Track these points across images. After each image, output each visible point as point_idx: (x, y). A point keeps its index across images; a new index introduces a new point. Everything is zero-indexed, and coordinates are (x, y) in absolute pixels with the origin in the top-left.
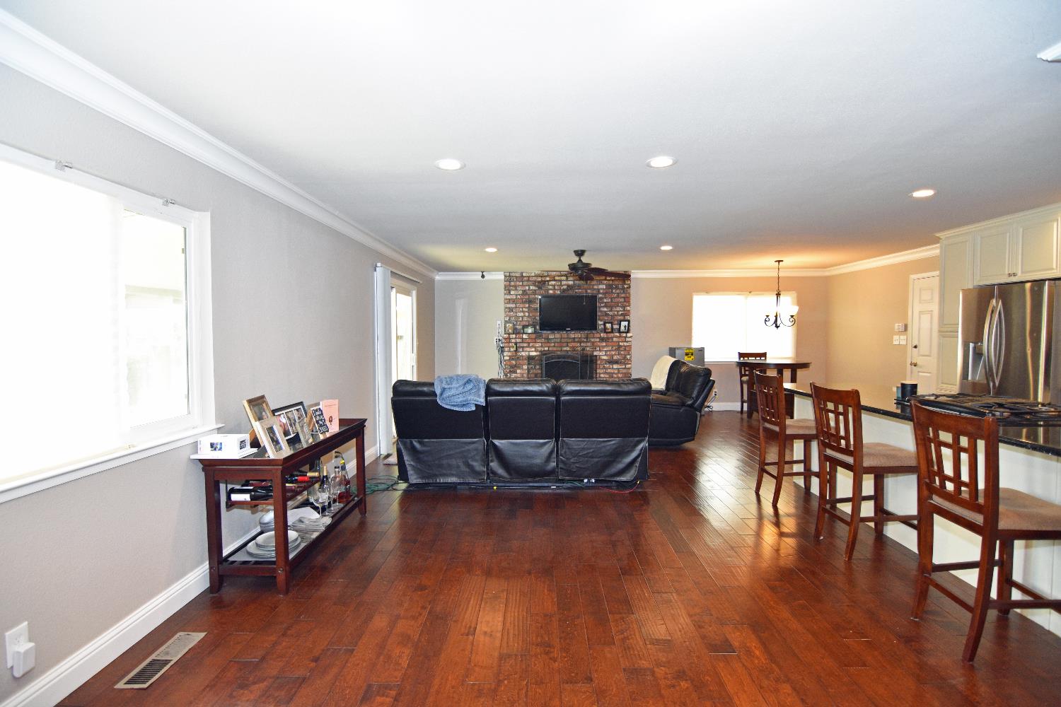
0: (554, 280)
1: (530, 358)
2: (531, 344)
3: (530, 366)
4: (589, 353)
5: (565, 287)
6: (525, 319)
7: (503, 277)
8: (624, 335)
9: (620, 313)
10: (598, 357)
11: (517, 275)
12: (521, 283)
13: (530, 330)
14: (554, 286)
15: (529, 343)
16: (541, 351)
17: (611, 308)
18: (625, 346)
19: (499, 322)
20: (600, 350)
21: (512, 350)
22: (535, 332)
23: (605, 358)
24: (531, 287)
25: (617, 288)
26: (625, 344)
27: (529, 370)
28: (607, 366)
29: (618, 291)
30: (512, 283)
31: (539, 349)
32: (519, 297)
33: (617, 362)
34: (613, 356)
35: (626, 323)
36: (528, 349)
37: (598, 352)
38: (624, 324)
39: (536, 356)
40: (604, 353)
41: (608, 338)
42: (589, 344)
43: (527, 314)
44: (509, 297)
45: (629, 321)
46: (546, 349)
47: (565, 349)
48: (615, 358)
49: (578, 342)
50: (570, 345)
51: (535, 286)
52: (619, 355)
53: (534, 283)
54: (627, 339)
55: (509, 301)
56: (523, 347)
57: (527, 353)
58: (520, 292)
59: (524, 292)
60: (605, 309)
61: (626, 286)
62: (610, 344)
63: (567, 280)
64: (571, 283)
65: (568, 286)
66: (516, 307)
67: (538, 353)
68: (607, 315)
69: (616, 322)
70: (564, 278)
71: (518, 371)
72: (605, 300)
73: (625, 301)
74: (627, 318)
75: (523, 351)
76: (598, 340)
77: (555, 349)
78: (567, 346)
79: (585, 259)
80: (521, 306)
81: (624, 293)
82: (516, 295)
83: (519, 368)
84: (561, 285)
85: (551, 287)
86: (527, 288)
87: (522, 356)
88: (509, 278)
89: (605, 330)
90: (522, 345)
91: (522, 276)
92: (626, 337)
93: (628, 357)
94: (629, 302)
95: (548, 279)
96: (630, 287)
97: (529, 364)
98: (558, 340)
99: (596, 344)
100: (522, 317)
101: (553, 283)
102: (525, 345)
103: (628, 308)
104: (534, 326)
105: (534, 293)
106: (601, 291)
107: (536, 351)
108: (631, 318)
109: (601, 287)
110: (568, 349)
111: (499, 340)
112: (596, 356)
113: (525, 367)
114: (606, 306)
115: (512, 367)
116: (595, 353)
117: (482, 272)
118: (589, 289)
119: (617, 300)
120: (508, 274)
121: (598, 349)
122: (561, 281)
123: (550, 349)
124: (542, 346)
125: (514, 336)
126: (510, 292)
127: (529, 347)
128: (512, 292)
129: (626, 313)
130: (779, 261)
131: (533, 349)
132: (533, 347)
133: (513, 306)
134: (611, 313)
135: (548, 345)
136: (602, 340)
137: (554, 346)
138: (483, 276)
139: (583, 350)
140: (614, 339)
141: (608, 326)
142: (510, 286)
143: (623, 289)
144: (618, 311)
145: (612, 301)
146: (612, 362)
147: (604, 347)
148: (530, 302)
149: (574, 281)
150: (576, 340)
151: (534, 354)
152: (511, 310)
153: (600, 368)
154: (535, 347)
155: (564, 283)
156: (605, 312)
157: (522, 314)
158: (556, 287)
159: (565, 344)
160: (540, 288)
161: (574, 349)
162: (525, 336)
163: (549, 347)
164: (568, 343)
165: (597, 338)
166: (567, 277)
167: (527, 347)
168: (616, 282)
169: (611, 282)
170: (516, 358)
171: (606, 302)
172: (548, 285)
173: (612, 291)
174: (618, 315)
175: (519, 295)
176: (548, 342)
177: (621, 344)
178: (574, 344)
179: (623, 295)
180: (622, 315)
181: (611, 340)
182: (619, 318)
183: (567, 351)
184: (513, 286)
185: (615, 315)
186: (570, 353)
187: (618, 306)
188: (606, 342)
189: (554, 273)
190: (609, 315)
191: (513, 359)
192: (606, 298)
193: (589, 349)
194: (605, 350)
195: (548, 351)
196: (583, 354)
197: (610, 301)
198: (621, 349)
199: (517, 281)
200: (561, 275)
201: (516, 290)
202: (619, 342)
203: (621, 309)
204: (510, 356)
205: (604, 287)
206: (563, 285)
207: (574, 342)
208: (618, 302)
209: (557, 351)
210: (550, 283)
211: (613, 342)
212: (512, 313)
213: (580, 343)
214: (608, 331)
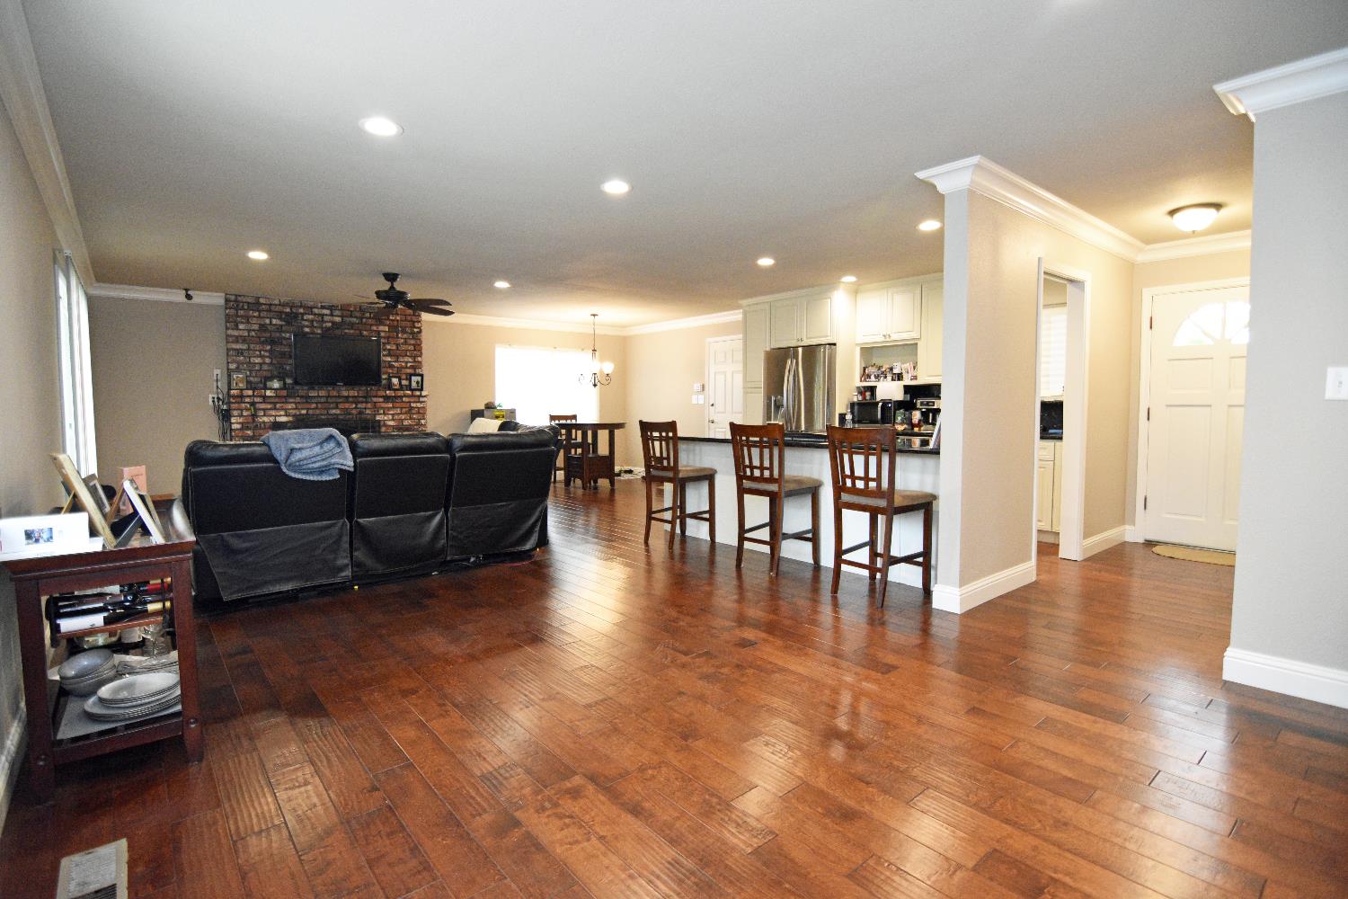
0: (312, 313)
1: (278, 426)
2: (278, 406)
4: (369, 417)
5: (329, 325)
6: (265, 367)
7: (222, 302)
8: (418, 393)
9: (409, 365)
10: (382, 423)
11: (249, 301)
12: (257, 314)
13: (276, 384)
14: (312, 321)
15: (275, 403)
16: (295, 415)
17: (395, 355)
18: (419, 408)
19: (218, 372)
20: (384, 414)
21: (245, 413)
22: (284, 387)
23: (392, 423)
24: (274, 321)
25: (404, 332)
26: (419, 405)
29: (405, 336)
30: (241, 313)
31: (293, 412)
32: (253, 333)
33: (407, 429)
34: (402, 420)
35: (419, 378)
36: (273, 413)
37: (382, 416)
38: (414, 379)
39: (287, 423)
40: (390, 417)
41: (395, 397)
42: (369, 405)
43: (268, 360)
44: (234, 333)
45: (422, 376)
46: (304, 412)
47: (334, 411)
48: (406, 423)
49: (353, 402)
50: (341, 406)
51: (281, 319)
52: (411, 419)
53: (279, 315)
54: (421, 399)
55: (235, 339)
56: (264, 410)
57: (272, 419)
58: (256, 327)
59: (263, 328)
60: (389, 359)
61: (415, 330)
62: (398, 405)
63: (332, 315)
64: (338, 319)
65: (333, 323)
66: (249, 349)
67: (291, 419)
68: (391, 367)
69: (404, 377)
70: (327, 312)
72: (388, 347)
73: (415, 350)
74: (418, 371)
75: (264, 415)
76: (381, 400)
77: (318, 412)
78: (337, 408)
80: (258, 347)
81: (413, 338)
82: (249, 331)
84: (323, 321)
85: (307, 323)
86: (267, 321)
87: (264, 422)
88: (234, 303)
89: (390, 386)
90: (263, 406)
91: (258, 303)
92: (421, 396)
93: (423, 422)
94: (420, 350)
95: (301, 310)
96: (420, 332)
98: (324, 400)
99: (378, 405)
100: (261, 364)
101: (311, 317)
102: (269, 406)
103: (419, 359)
104: (281, 378)
105: (280, 330)
106: (382, 334)
107: (286, 415)
108: (425, 370)
109: (381, 328)
110: (338, 412)
111: (218, 398)
112: (379, 421)
114: (389, 355)
116: (378, 418)
117: (187, 290)
118: (365, 330)
119: (404, 347)
120: (231, 298)
121: (382, 412)
122: (323, 315)
123: (310, 412)
124: (296, 408)
125: (250, 393)
126: (237, 326)
127: (275, 409)
128: (240, 326)
129: (417, 365)
130: (594, 315)
131: (282, 413)
132: (282, 409)
133: (245, 347)
134: (396, 364)
135: (308, 406)
137: (317, 408)
138: (189, 297)
139: (360, 413)
140: (403, 399)
141: (395, 381)
142: (236, 316)
143: (413, 333)
144: (407, 362)
145: (397, 349)
146: (401, 429)
147: (389, 409)
148: (272, 342)
149: (342, 316)
150: (351, 399)
151: (284, 419)
152: (240, 352)
154: (286, 410)
155: (326, 318)
156: (390, 362)
157: (258, 360)
158: (315, 324)
159: (333, 405)
160: (288, 323)
161: (346, 411)
162: (268, 393)
163: (308, 409)
164: (337, 403)
165: (381, 397)
166: (331, 310)
167: (270, 409)
168: (404, 324)
169: (395, 323)
170: (252, 426)
171: (390, 350)
172: (303, 319)
173: (397, 336)
174: (407, 367)
175: (254, 330)
176: (307, 402)
177: (413, 405)
178: (347, 405)
179: (412, 342)
180: (412, 367)
181: (399, 400)
182: (409, 371)
183: (337, 415)
184: (242, 316)
185: (403, 368)
186: (341, 417)
187: (406, 355)
188: (392, 402)
189: (312, 303)
190: (394, 366)
191: (248, 428)
192: (389, 343)
193: (368, 412)
194: (391, 412)
195: (307, 414)
196: (360, 419)
197: (394, 348)
198: (413, 412)
199: (249, 309)
200: (323, 307)
201: (248, 322)
202: (410, 402)
203: (410, 360)
204: (242, 423)
205: (386, 329)
206: (325, 322)
207: (347, 402)
208: (406, 351)
209: (321, 415)
210: (305, 317)
211: (402, 402)
212: (241, 358)
213: (356, 403)
214: (396, 387)
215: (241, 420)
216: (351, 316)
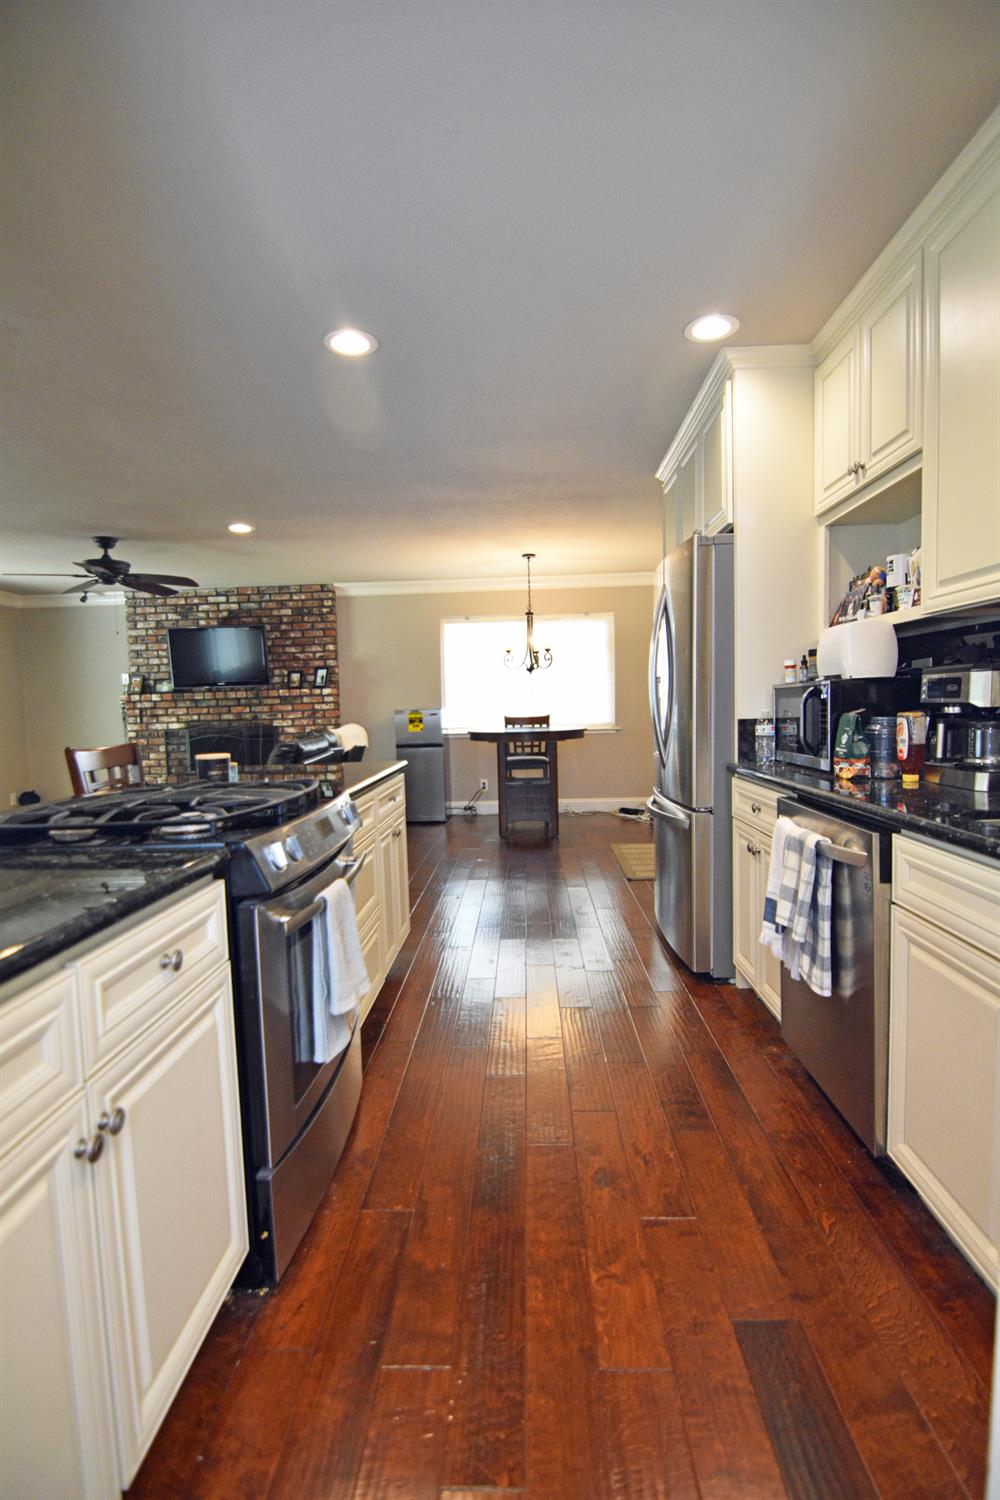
0: (207, 604)
1: (169, 734)
2: (170, 711)
3: (170, 748)
4: (266, 722)
5: (225, 614)
6: (163, 669)
9: (318, 655)
10: (281, 730)
11: (146, 596)
12: (153, 610)
13: (166, 687)
14: (207, 612)
15: (167, 709)
16: (186, 722)
17: (302, 645)
18: (324, 710)
20: (283, 719)
21: (139, 720)
22: (176, 690)
23: (291, 730)
24: (170, 616)
25: (310, 614)
26: (323, 707)
27: (168, 753)
29: (312, 619)
30: (139, 610)
31: (184, 718)
32: (150, 632)
34: (304, 727)
35: (327, 671)
36: (165, 719)
37: (280, 721)
38: (321, 673)
39: (178, 730)
40: (290, 723)
41: (295, 698)
42: (264, 708)
43: (166, 661)
44: (134, 633)
45: (332, 668)
46: (195, 718)
47: (225, 717)
49: (245, 705)
50: (233, 710)
51: (176, 612)
52: (314, 724)
53: (174, 609)
54: (328, 699)
55: (136, 640)
56: (157, 716)
57: (164, 726)
58: (153, 625)
59: (160, 625)
60: (293, 650)
61: (325, 610)
62: (297, 707)
63: (228, 602)
64: (234, 607)
65: (230, 611)
66: (147, 650)
67: (183, 725)
68: (296, 659)
69: (309, 671)
70: (222, 599)
71: (152, 756)
72: (292, 635)
73: (324, 636)
74: (330, 662)
75: (158, 722)
76: (278, 701)
77: (209, 717)
78: (229, 712)
79: (115, 554)
80: (156, 647)
81: (323, 621)
82: (147, 629)
83: (153, 750)
84: (219, 611)
85: (200, 615)
86: (164, 617)
87: (158, 731)
88: (133, 602)
89: (289, 684)
90: (153, 712)
92: (322, 696)
94: (335, 636)
95: (196, 601)
96: (332, 612)
97: (167, 744)
98: (213, 703)
99: (275, 708)
100: (158, 665)
101: (206, 607)
102: (160, 712)
103: (333, 647)
106: (285, 620)
107: (178, 722)
109: (284, 612)
110: (231, 717)
111: (124, 703)
112: (277, 727)
113: (162, 749)
114: (293, 645)
116: (276, 723)
117: (84, 592)
118: (265, 617)
119: (311, 633)
120: (130, 595)
121: (280, 716)
122: (218, 604)
123: (202, 717)
124: (188, 714)
126: (136, 625)
127: (167, 715)
128: (140, 625)
129: (327, 655)
130: (528, 556)
131: (174, 719)
132: (173, 715)
133: (143, 647)
134: (302, 656)
135: (198, 711)
136: (284, 700)
137: (208, 713)
138: (83, 599)
139: (255, 718)
140: (305, 700)
141: (295, 676)
142: (136, 614)
143: (321, 614)
144: (314, 653)
145: (303, 637)
147: (288, 712)
149: (239, 603)
150: (243, 701)
151: (176, 726)
152: (138, 654)
154: (178, 716)
155: (222, 607)
156: (294, 653)
157: (156, 661)
158: (211, 615)
159: (224, 710)
160: (185, 617)
161: (239, 717)
162: (155, 697)
163: (199, 715)
164: (229, 707)
165: (275, 697)
166: (227, 596)
167: (163, 715)
168: (309, 603)
169: (300, 604)
170: (146, 733)
171: (294, 638)
172: (198, 611)
173: (302, 619)
174: (315, 659)
175: (151, 628)
176: (196, 707)
177: (317, 707)
178: (240, 709)
179: (321, 626)
180: (321, 658)
181: (298, 701)
182: (317, 663)
183: (230, 720)
184: (139, 614)
185: (311, 660)
186: (234, 724)
187: (314, 644)
188: (292, 704)
189: (206, 591)
190: (298, 659)
191: (143, 737)
192: (293, 630)
193: (264, 716)
194: (291, 716)
195: (199, 720)
196: (255, 725)
197: (300, 635)
198: (318, 715)
199: (145, 606)
200: (218, 594)
201: (146, 620)
202: (313, 704)
203: (319, 649)
204: (136, 731)
205: (289, 612)
206: (221, 611)
207: (239, 705)
208: (314, 637)
209: (213, 721)
210: (200, 608)
211: (303, 703)
212: (141, 660)
213: (250, 706)
214: (294, 685)
215: (136, 727)
216: (249, 601)
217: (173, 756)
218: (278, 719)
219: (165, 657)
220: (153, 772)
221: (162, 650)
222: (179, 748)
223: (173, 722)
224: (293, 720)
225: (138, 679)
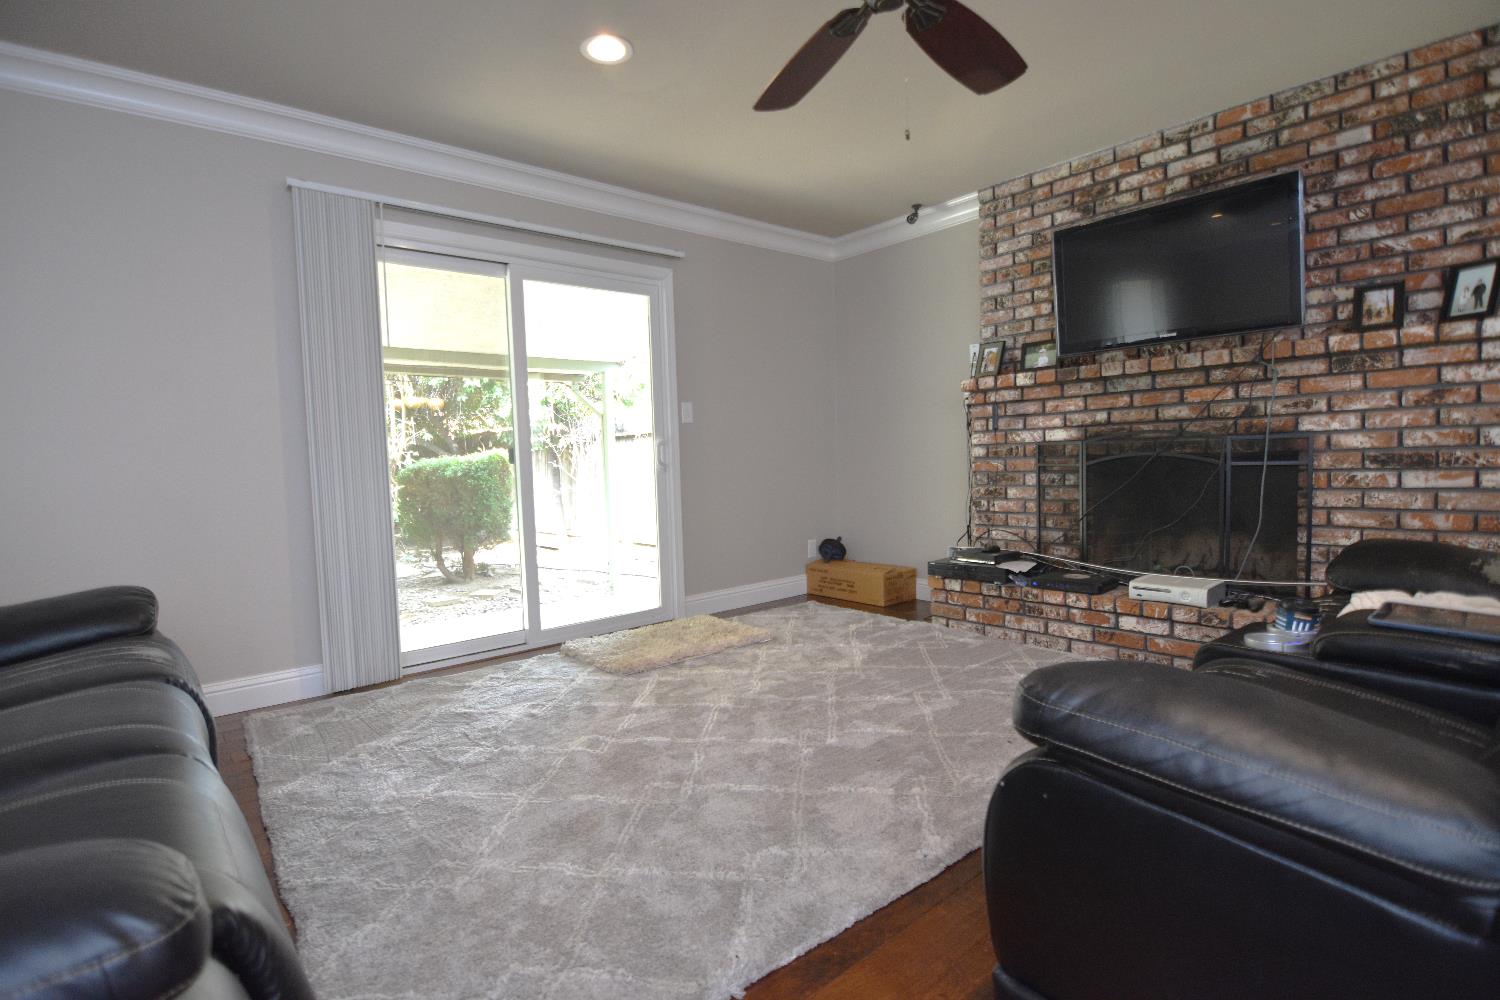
0: (1140, 170)
1: (1045, 452)
2: (1050, 405)
3: (1046, 478)
4: (1278, 424)
5: (1182, 179)
6: (1041, 324)
7: (977, 207)
9: (1456, 233)
10: (1321, 440)
11: (1015, 189)
12: (1027, 213)
15: (1044, 401)
16: (1083, 426)
17: (1402, 215)
18: (1478, 386)
19: (967, 345)
20: (1331, 411)
23: (1357, 441)
26: (1479, 373)
27: (1040, 487)
28: (1370, 476)
30: (1003, 219)
31: (1078, 418)
32: (1021, 257)
33: (1423, 460)
34: (1401, 431)
36: (1040, 421)
37: (1324, 419)
38: (1469, 278)
39: (1064, 443)
40: (1354, 421)
41: (1375, 353)
42: (1275, 388)
44: (991, 265)
46: (1102, 417)
47: (1170, 413)
48: (1415, 439)
49: (1224, 384)
50: (1192, 396)
51: (1072, 206)
53: (1070, 198)
55: (994, 277)
56: (1025, 416)
57: (1037, 436)
58: (1026, 241)
60: (1371, 231)
61: (1489, 101)
62: (1386, 379)
63: (1189, 154)
64: (1206, 160)
65: (1193, 175)
66: (1013, 292)
67: (1073, 433)
68: (1381, 255)
69: (1424, 280)
70: (1178, 150)
71: (1012, 492)
72: (1370, 193)
75: (1025, 428)
76: (1319, 367)
77: (1133, 415)
78: (1182, 401)
80: (1029, 283)
82: (1014, 253)
83: (1013, 482)
87: (1024, 444)
88: (992, 207)
90: (1017, 408)
91: (1031, 188)
92: (1479, 340)
95: (1115, 171)
97: (1041, 471)
98: (1144, 382)
99: (1309, 384)
100: (1032, 319)
101: (1135, 180)
102: (1032, 408)
106: (1349, 158)
107: (1065, 426)
110: (1184, 412)
112: (1310, 435)
113: (1031, 479)
114: (1375, 218)
115: (994, 478)
116: (1307, 425)
117: (913, 210)
119: (1439, 176)
120: (988, 194)
121: (1322, 405)
122: (1164, 166)
123: (1116, 416)
124: (1086, 409)
126: (995, 249)
127: (1043, 413)
128: (1002, 248)
129: (1491, 229)
131: (1057, 421)
132: (1055, 413)
133: (1006, 288)
134: (1401, 244)
135: (1109, 402)
137: (1131, 406)
139: (1250, 412)
140: (1412, 356)
142: (996, 227)
143: (1476, 114)
144: (1444, 229)
145: (1409, 189)
146: (1395, 459)
147: (1349, 395)
149: (1217, 149)
150: (1217, 375)
151: (1060, 435)
152: (997, 302)
153: (1329, 487)
154: (1065, 415)
155: (1174, 169)
156: (1372, 241)
157: (1028, 312)
159: (1169, 396)
161: (1205, 411)
162: (1022, 379)
163: (1110, 410)
164: (1182, 389)
165: (1314, 357)
166: (1188, 142)
167: (1035, 414)
168: (1435, 95)
169: (1402, 104)
170: (1003, 450)
171: (1378, 200)
172: (1118, 192)
173: (1408, 143)
174: (1445, 244)
175: (1021, 250)
176: (1105, 393)
177: (1449, 374)
178: (1208, 393)
179: (1473, 147)
180: (1468, 240)
181: (1389, 361)
182: (1453, 255)
183: (1181, 420)
184: (1004, 227)
185: (1433, 249)
186: (1192, 428)
187: (1446, 202)
188: (1362, 371)
189: (1139, 144)
190: (1390, 253)
191: (996, 455)
192: (1373, 180)
193: (1275, 408)
194: (1360, 405)
195: (1109, 422)
196: (1249, 429)
197: (1395, 187)
198: (1451, 399)
199: (1014, 207)
200: (1166, 142)
201: (1013, 236)
202: (1439, 366)
204: (987, 446)
205: (1366, 133)
206: (1172, 179)
207: (1208, 384)
208: (1446, 186)
209: (1140, 422)
210: (1123, 186)
211: (1402, 367)
212: (1001, 313)
213: (1236, 384)
214: (1375, 321)
215: (986, 439)
216: (1245, 137)
217: (1051, 494)
218: (1319, 413)
219: (1045, 301)
220: (1012, 522)
221: (1039, 288)
222: (1063, 479)
223: (1054, 428)
224: (1363, 415)
225: (994, 350)
